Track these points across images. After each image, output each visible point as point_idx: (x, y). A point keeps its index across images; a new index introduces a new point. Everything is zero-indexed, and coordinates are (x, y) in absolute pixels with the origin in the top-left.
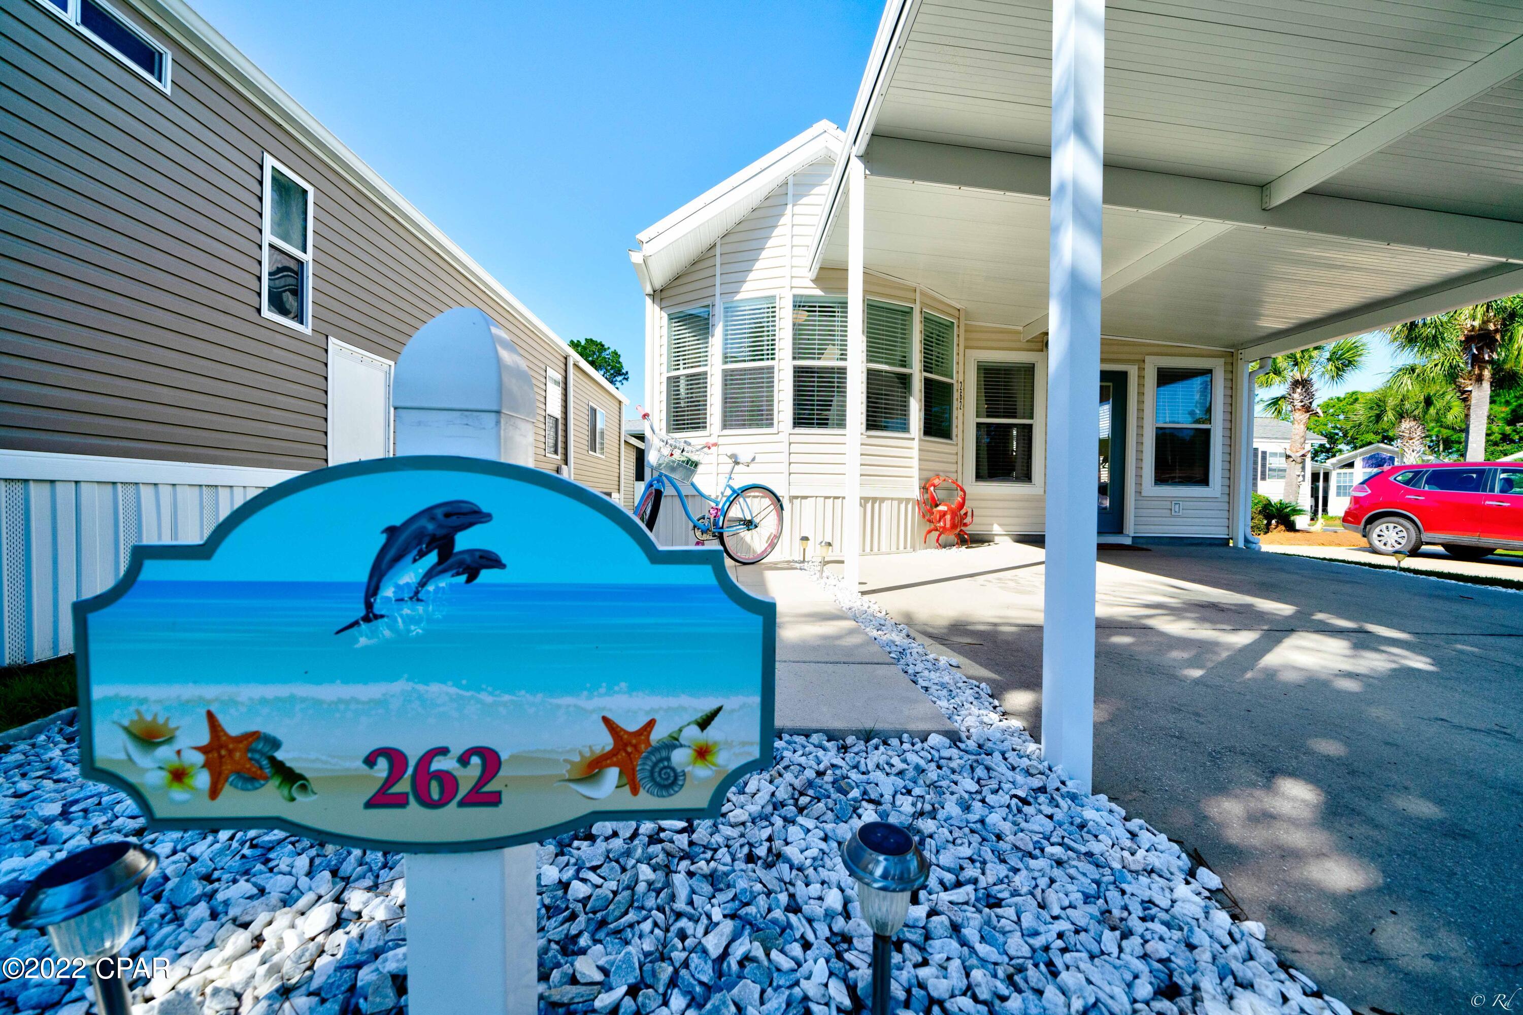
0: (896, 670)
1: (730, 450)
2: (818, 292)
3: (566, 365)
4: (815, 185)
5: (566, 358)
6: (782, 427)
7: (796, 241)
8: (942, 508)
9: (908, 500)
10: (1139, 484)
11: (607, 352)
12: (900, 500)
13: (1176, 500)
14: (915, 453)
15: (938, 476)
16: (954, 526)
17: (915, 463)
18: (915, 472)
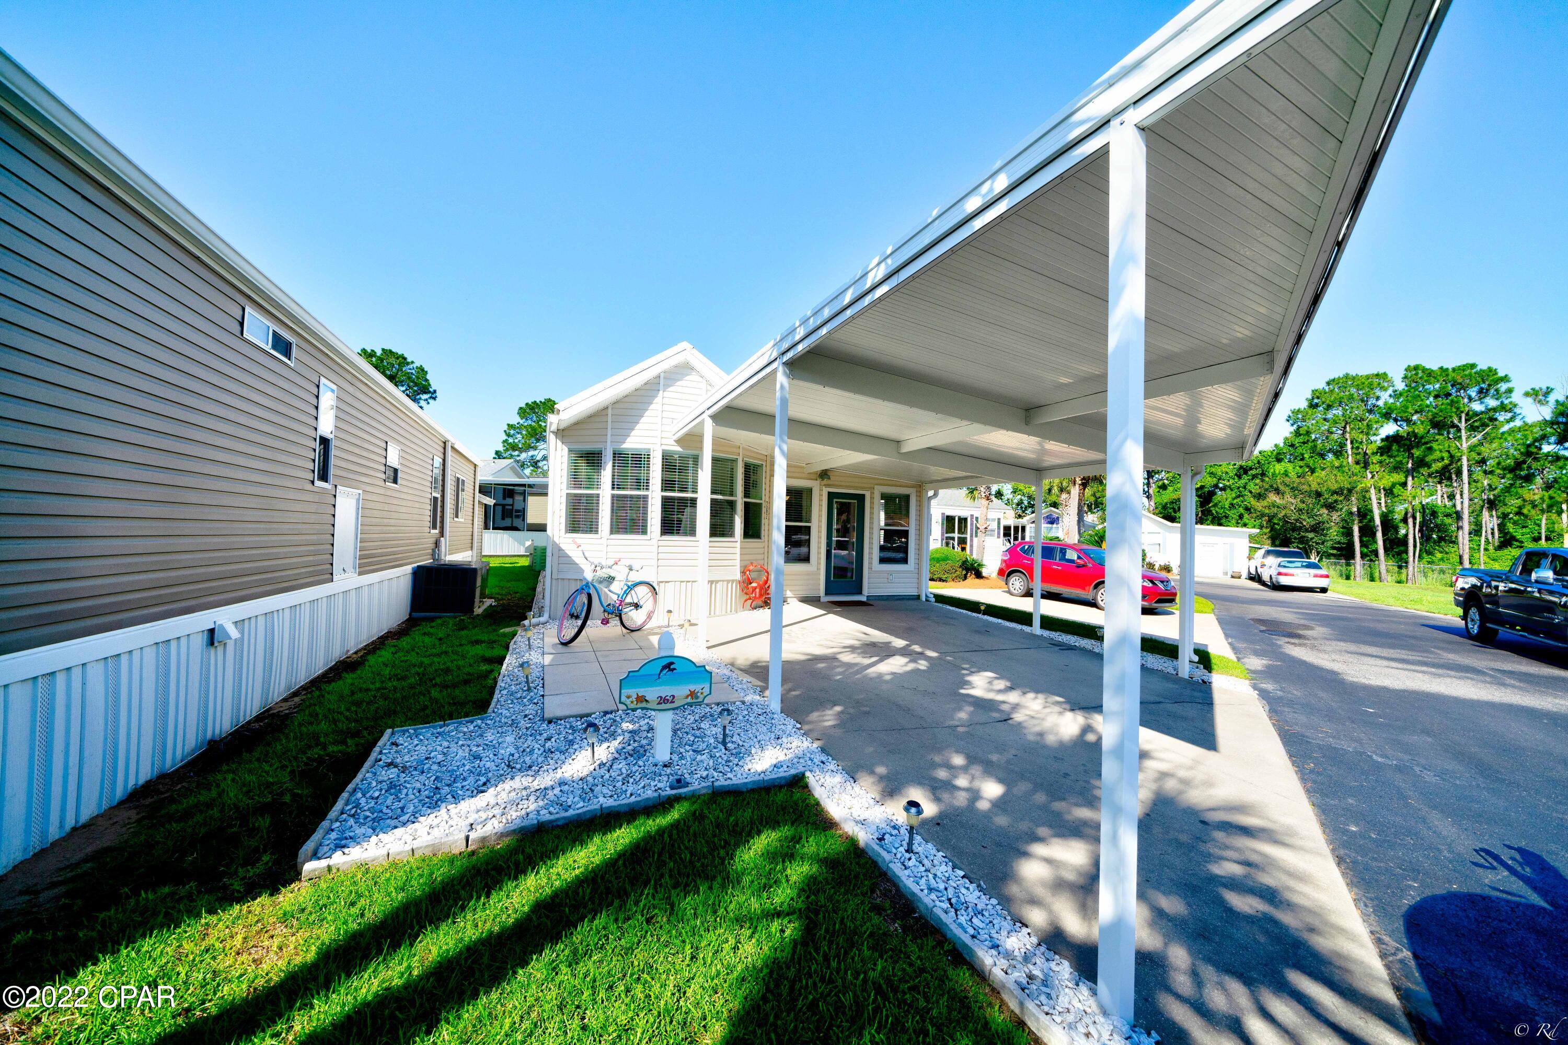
0: (726, 685)
1: (628, 563)
2: (678, 449)
3: (445, 448)
4: (679, 380)
5: (445, 443)
6: (653, 535)
7: (665, 414)
8: (754, 585)
9: (733, 581)
10: (870, 563)
11: (411, 366)
12: (728, 581)
13: (890, 573)
14: (738, 550)
15: (752, 564)
16: (761, 595)
17: (738, 557)
18: (738, 563)
